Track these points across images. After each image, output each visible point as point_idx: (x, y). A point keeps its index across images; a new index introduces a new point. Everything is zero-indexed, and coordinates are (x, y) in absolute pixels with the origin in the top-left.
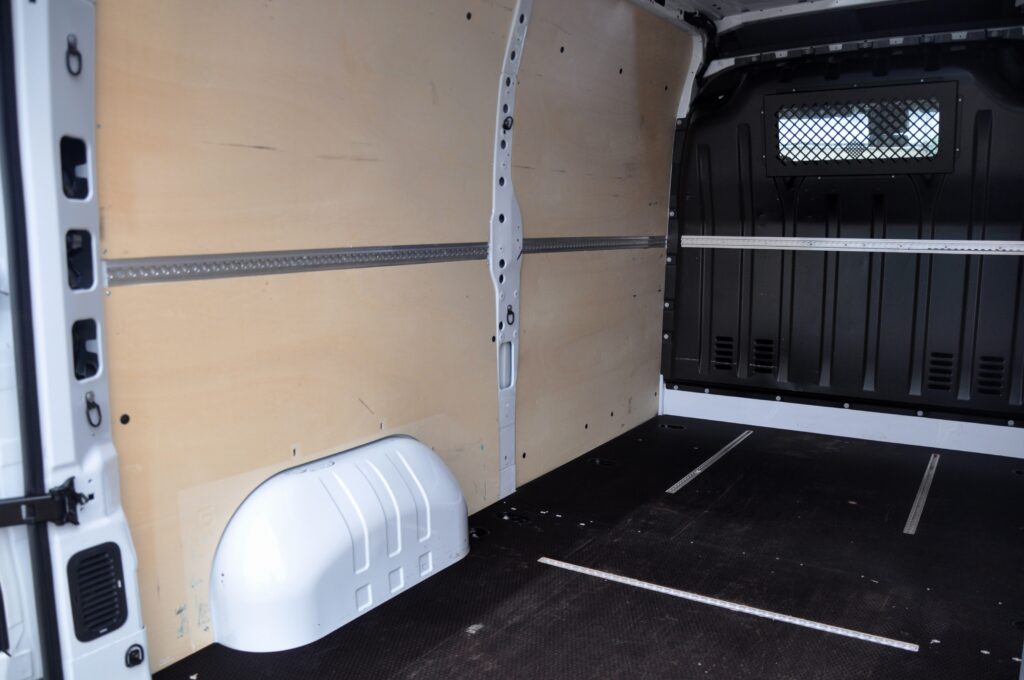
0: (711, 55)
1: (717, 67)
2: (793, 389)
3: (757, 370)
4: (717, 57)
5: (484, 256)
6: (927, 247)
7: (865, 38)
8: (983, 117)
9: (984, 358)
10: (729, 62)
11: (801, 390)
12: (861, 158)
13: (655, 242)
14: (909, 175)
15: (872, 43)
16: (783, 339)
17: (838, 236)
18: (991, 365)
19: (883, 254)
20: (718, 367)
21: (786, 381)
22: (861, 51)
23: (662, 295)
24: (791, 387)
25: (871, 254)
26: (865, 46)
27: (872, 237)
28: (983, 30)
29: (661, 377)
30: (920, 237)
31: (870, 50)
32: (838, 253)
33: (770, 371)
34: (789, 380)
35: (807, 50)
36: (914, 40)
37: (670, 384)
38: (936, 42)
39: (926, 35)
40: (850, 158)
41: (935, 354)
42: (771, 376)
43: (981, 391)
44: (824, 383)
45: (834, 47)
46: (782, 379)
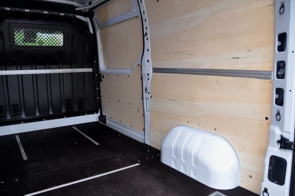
2: (28, 119)
3: (14, 115)
6: (62, 71)
7: (37, 10)
8: (74, 36)
9: (79, 99)
11: (30, 118)
12: (42, 45)
14: (56, 51)
15: (39, 11)
16: (21, 103)
17: (36, 69)
18: (81, 100)
19: (50, 74)
21: (25, 116)
22: (35, 13)
24: (27, 118)
25: (46, 74)
26: (37, 12)
27: (46, 69)
28: (67, 14)
30: (59, 69)
31: (38, 13)
32: (36, 74)
33: (19, 114)
34: (26, 116)
35: (18, 9)
38: (57, 15)
39: (54, 12)
40: (39, 45)
42: (19, 116)
44: (38, 114)
45: (26, 10)
46: (23, 116)
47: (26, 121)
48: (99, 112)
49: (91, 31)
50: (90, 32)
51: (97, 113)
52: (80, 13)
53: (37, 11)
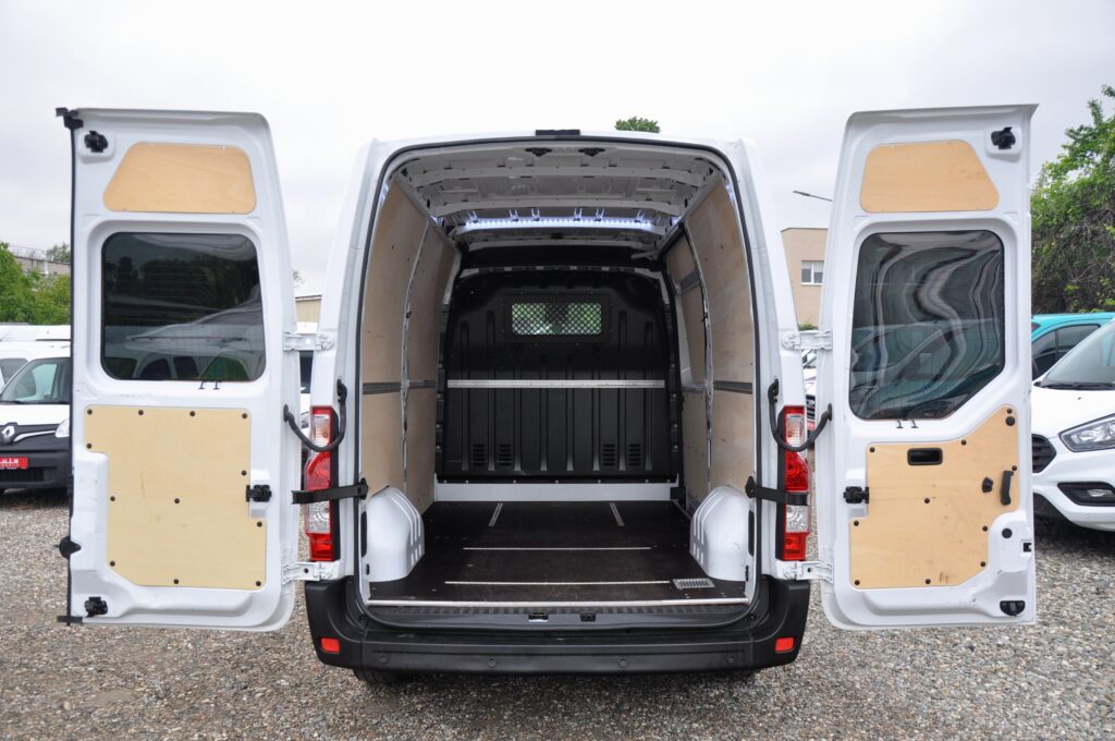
0: (464, 266)
1: (467, 273)
2: (525, 475)
3: (502, 464)
4: (468, 267)
5: (399, 390)
7: (558, 264)
8: (623, 314)
9: (631, 445)
10: (476, 271)
11: (529, 475)
13: (427, 385)
14: (586, 344)
15: (560, 268)
16: (516, 443)
18: (635, 448)
19: (573, 389)
20: (475, 464)
21: (520, 470)
22: (555, 272)
23: (434, 421)
24: (523, 473)
28: (616, 267)
29: (435, 475)
30: (593, 379)
31: (558, 272)
33: (508, 464)
34: (522, 469)
35: (524, 268)
36: (583, 268)
37: (441, 480)
38: (594, 271)
41: (605, 445)
42: (509, 467)
43: (631, 464)
44: (544, 468)
45: (539, 268)
46: (518, 468)
47: (521, 479)
48: (677, 480)
49: (666, 300)
50: (662, 302)
51: (673, 481)
52: (643, 263)
53: (557, 268)
